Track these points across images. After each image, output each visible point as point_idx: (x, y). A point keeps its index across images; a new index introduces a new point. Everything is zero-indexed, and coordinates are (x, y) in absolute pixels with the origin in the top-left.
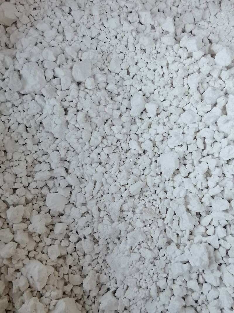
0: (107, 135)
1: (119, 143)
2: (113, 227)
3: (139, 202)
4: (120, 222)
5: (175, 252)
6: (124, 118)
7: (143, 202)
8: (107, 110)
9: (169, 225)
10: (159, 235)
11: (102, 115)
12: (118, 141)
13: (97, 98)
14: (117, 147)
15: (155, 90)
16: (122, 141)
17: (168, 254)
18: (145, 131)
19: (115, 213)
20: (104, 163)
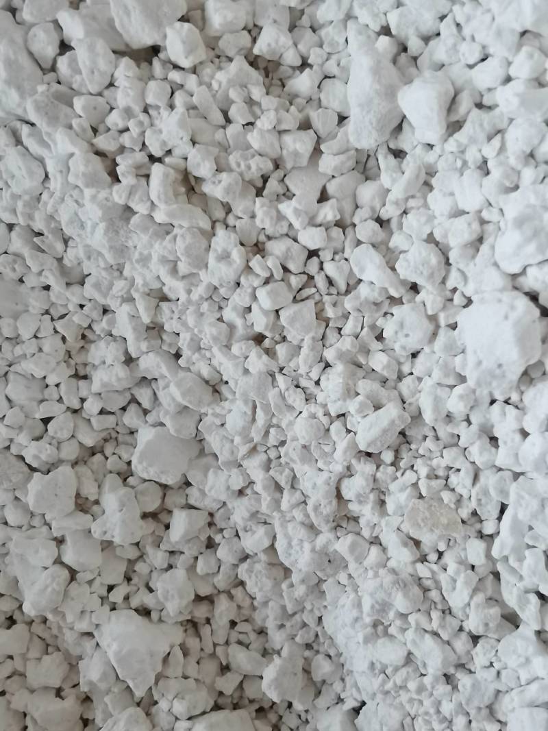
0: (269, 238)
1: (315, 260)
2: (318, 548)
3: (397, 478)
4: (339, 534)
5: (528, 661)
6: (328, 163)
7: (410, 477)
8: (254, 139)
9: (512, 561)
10: (471, 597)
11: (239, 165)
12: (313, 254)
13: (214, 96)
14: (311, 278)
15: (442, 18)
16: (326, 255)
17: (506, 664)
18: (412, 203)
19: (320, 505)
20: (272, 339)
